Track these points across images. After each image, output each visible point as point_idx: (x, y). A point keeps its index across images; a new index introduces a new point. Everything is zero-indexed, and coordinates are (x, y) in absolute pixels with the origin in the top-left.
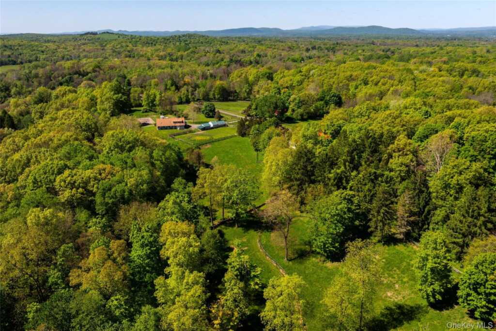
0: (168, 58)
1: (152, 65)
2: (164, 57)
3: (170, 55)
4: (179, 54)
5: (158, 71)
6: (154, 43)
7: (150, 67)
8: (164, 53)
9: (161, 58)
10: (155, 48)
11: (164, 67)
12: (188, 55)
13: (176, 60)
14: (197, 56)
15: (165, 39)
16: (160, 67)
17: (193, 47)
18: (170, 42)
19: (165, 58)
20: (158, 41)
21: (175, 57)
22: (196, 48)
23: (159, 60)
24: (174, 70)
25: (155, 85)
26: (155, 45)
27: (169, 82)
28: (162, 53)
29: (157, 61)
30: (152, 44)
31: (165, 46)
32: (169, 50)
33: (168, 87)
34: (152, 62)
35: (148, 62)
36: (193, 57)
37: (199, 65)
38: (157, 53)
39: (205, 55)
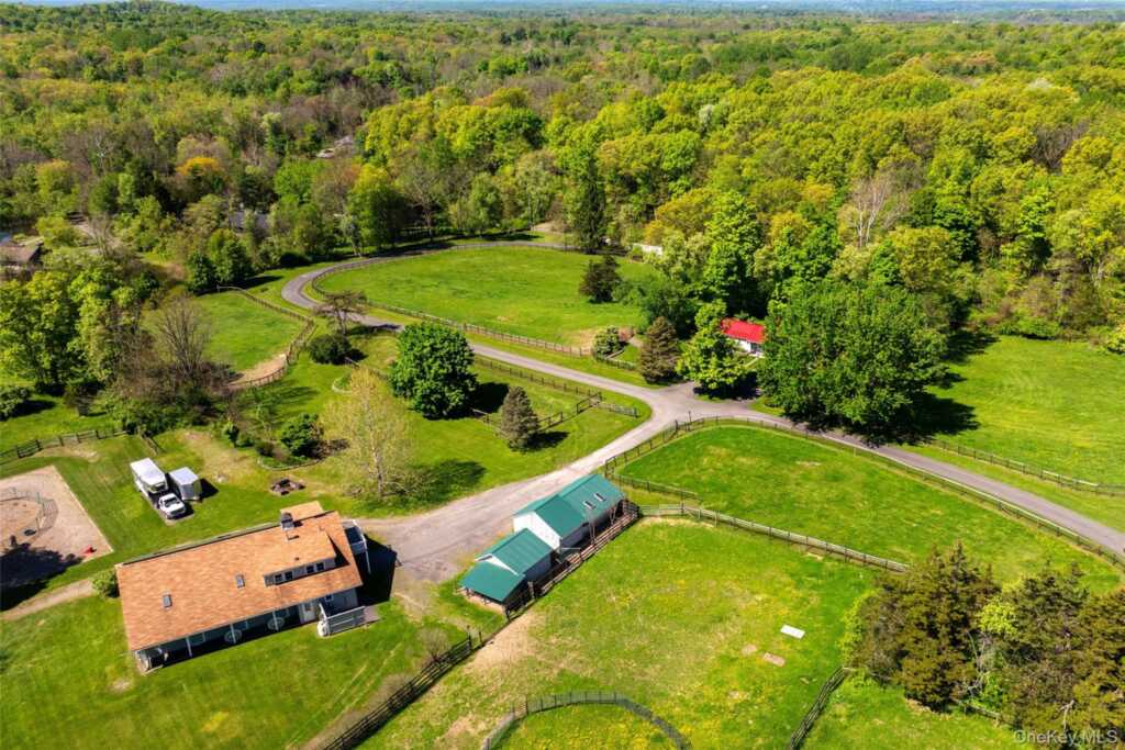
0: (87, 71)
1: (29, 95)
2: (71, 67)
3: (96, 60)
4: (127, 56)
5: (61, 120)
6: (26, 22)
7: (21, 105)
8: (70, 52)
9: (62, 71)
10: (34, 36)
11: (80, 102)
12: (160, 62)
13: (120, 76)
14: (192, 62)
15: (63, 11)
16: (65, 105)
17: (173, 35)
18: (85, 21)
19: (79, 68)
20: (41, 16)
21: (114, 67)
22: (185, 38)
23: (57, 77)
24: (125, 114)
25: (56, 187)
26: (31, 29)
27: (125, 180)
28: (61, 55)
29: (48, 83)
30: (18, 24)
31: (67, 33)
32: (87, 46)
33: (121, 200)
34: (25, 87)
35: (11, 86)
36: (182, 68)
37: (209, 94)
38: (42, 54)
39: (222, 60)
